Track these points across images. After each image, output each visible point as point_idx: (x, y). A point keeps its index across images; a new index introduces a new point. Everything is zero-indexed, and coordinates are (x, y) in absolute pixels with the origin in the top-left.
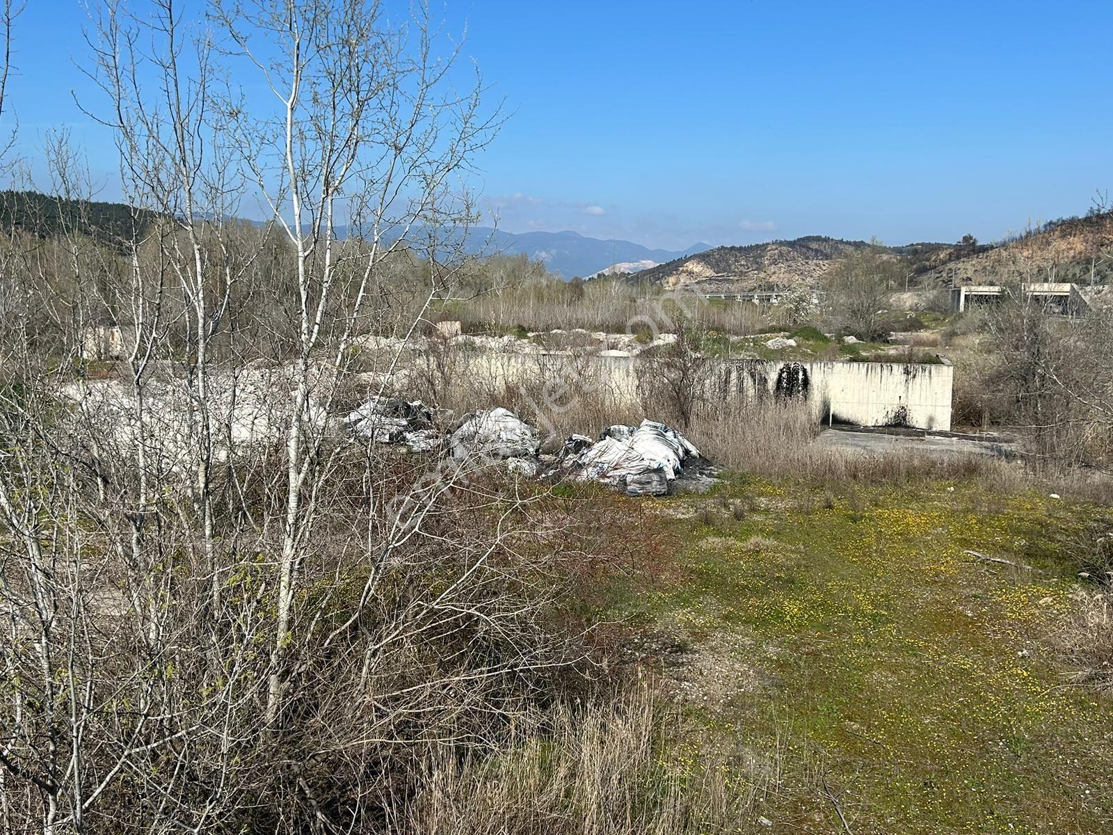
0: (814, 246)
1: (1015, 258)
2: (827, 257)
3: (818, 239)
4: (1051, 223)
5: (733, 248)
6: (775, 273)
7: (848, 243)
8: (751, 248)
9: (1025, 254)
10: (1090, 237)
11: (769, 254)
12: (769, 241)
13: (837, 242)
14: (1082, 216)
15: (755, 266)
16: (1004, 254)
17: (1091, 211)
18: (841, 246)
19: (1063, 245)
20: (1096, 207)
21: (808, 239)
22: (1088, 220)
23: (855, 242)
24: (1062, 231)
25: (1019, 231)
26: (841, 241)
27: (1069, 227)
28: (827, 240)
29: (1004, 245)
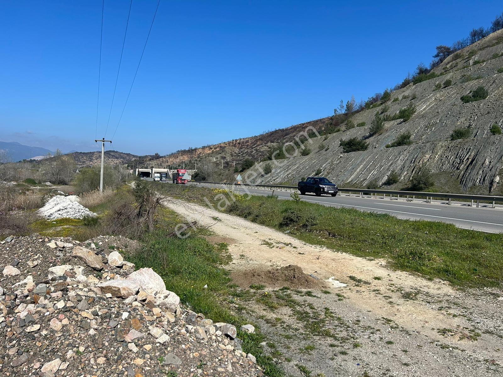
0: (112, 154)
1: (167, 161)
2: (117, 158)
3: (114, 151)
4: (179, 151)
5: (81, 153)
6: (96, 162)
7: (125, 154)
8: (88, 153)
9: (171, 160)
10: (189, 156)
11: (95, 156)
12: (95, 151)
13: (120, 153)
14: (187, 149)
15: (90, 160)
16: (164, 160)
17: (190, 148)
18: (122, 155)
19: (182, 158)
20: (191, 147)
21: (110, 151)
22: (189, 151)
23: (127, 154)
24: (182, 153)
25: (169, 153)
26: (122, 153)
27: (184, 152)
28: (117, 152)
29: (164, 157)
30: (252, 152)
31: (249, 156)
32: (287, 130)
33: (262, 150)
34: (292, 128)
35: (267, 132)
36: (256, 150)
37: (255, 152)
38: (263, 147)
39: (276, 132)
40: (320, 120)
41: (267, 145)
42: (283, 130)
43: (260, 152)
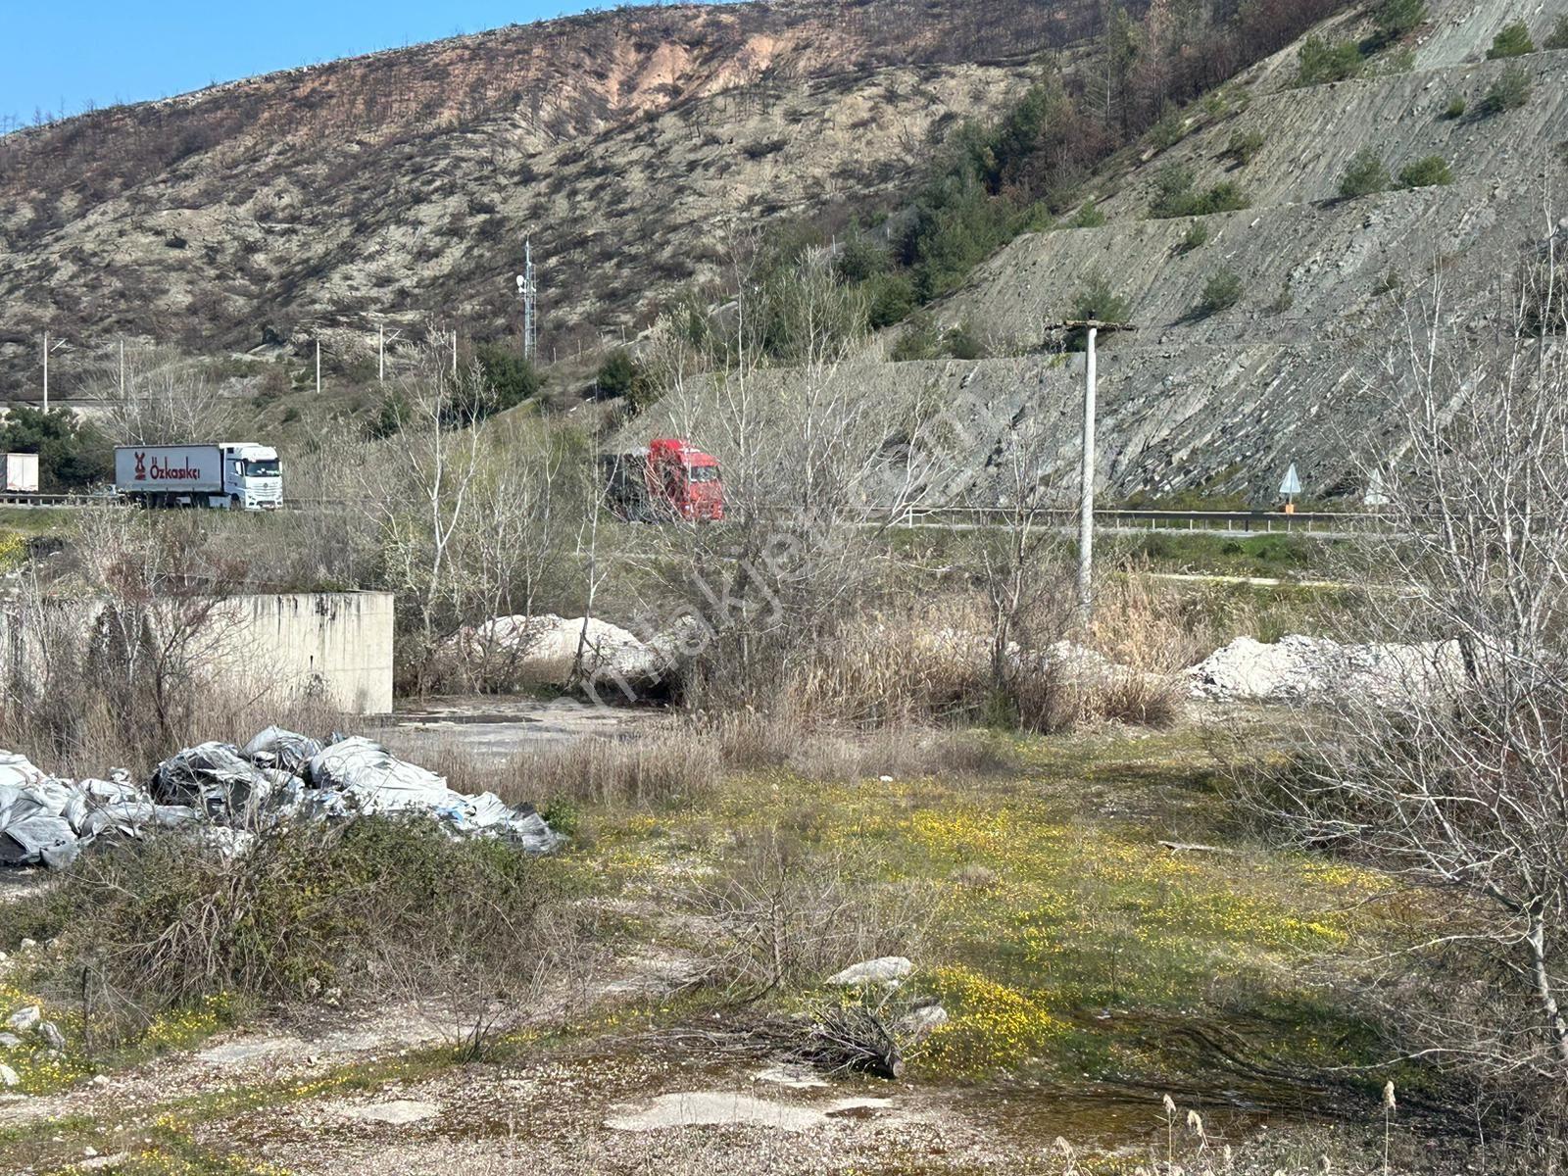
30: (49, 270)
31: (30, 297)
32: (177, 112)
33: (121, 258)
34: (215, 104)
35: (31, 124)
36: (78, 256)
37: (67, 269)
38: (121, 233)
39: (99, 123)
40: (411, 56)
41: (150, 222)
42: (147, 115)
43: (110, 269)
